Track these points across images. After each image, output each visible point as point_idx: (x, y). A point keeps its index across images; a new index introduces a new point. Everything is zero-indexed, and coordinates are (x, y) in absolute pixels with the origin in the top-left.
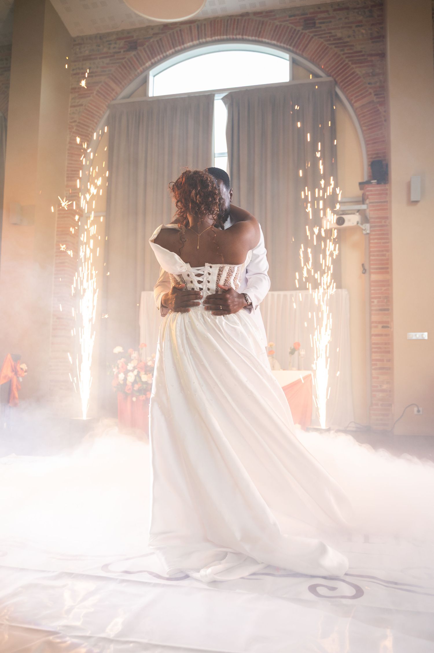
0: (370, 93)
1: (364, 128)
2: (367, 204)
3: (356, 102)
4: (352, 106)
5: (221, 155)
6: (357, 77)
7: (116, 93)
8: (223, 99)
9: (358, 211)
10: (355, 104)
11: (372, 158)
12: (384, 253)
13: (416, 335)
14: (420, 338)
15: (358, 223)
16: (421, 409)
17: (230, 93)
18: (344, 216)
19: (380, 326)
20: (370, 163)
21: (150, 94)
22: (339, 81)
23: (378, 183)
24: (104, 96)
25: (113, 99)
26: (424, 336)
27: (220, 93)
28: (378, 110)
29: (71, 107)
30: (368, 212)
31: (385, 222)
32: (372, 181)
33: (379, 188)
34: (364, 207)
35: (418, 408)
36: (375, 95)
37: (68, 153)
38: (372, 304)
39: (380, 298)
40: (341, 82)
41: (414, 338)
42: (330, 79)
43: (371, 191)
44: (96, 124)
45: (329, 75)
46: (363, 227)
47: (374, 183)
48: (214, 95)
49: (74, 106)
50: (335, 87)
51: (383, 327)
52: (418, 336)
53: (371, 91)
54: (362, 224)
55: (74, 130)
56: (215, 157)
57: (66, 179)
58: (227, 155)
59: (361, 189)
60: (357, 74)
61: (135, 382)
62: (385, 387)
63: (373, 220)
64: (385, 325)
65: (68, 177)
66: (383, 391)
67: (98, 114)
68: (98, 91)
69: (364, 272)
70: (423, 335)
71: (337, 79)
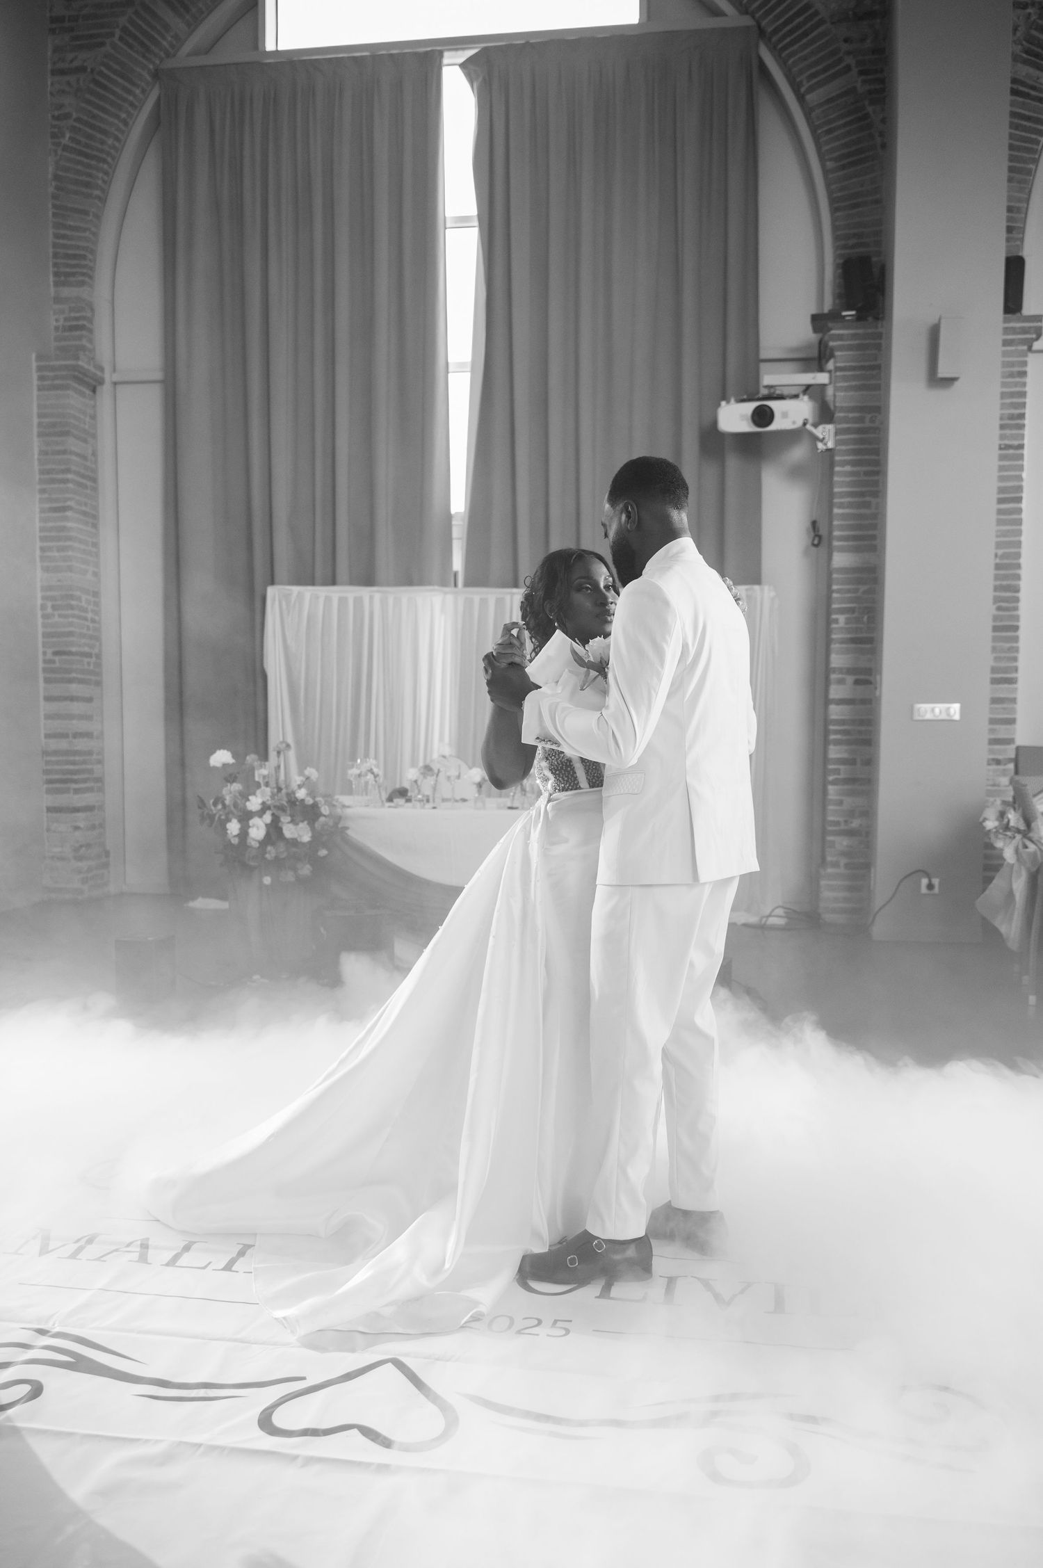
0: (848, 68)
1: (830, 165)
2: (830, 372)
3: (811, 89)
4: (801, 98)
5: (462, 221)
6: (816, 19)
7: (176, 37)
8: (463, 66)
9: (807, 389)
10: (808, 97)
11: (845, 247)
12: (868, 499)
13: (933, 710)
14: (944, 716)
15: (805, 424)
16: (936, 881)
17: (485, 51)
18: (772, 404)
19: (850, 679)
20: (841, 261)
21: (270, 46)
22: (770, 30)
23: (860, 318)
24: (142, 44)
25: (168, 55)
26: (952, 711)
27: (457, 50)
28: (866, 116)
29: (53, 73)
30: (830, 391)
31: (872, 421)
32: (844, 313)
33: (860, 331)
34: (822, 378)
35: (930, 881)
36: (861, 73)
37: (54, 206)
38: (834, 626)
39: (852, 610)
40: (776, 31)
41: (929, 716)
42: (747, 21)
43: (840, 337)
44: (126, 123)
45: (744, 11)
46: (819, 432)
47: (848, 318)
48: (441, 54)
49: (62, 72)
50: (757, 46)
51: (857, 682)
52: (937, 711)
53: (850, 60)
54: (815, 425)
55: (65, 140)
56: (446, 228)
57: (51, 278)
58: (476, 223)
59: (815, 330)
60: (816, 13)
61: (267, 840)
62: (855, 824)
63: (842, 415)
64: (862, 677)
65: (56, 274)
66: (851, 833)
67: (131, 98)
68: (124, 29)
69: (816, 542)
70: (948, 709)
71: (763, 23)
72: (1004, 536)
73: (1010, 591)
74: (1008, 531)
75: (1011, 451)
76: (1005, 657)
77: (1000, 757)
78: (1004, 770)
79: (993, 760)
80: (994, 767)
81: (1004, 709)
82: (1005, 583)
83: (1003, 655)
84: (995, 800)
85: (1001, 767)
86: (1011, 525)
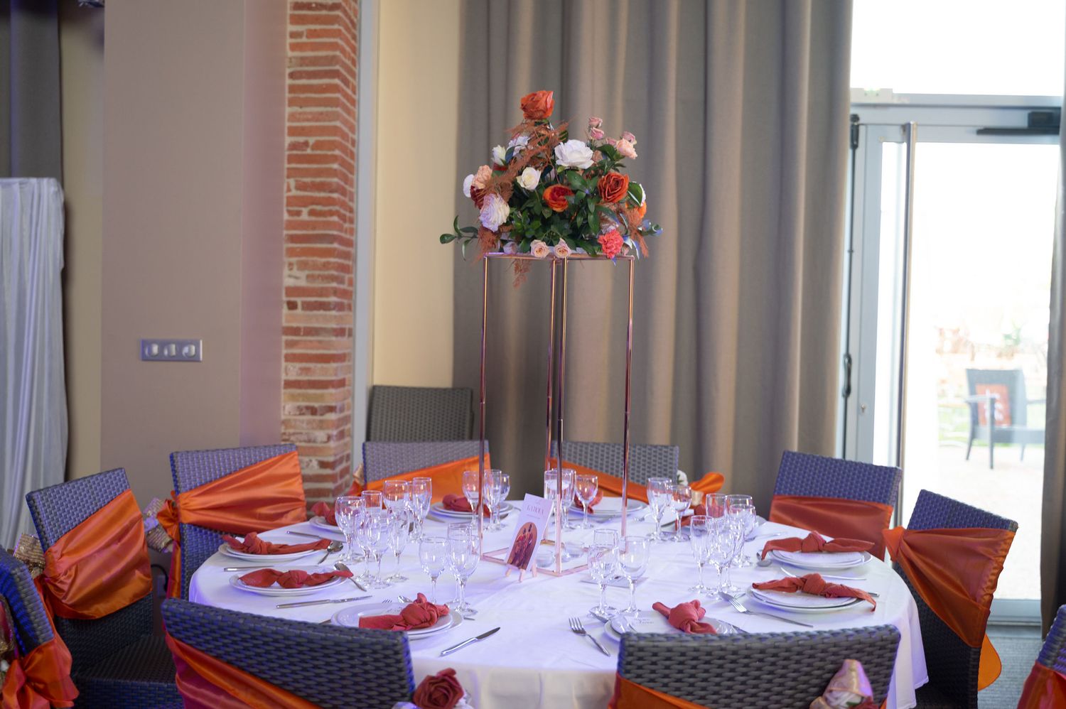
72: (317, 120)
73: (324, 191)
74: (321, 113)
75: (324, 12)
76: (319, 276)
77: (316, 405)
78: (321, 421)
79: (307, 408)
80: (308, 417)
81: (320, 342)
82: (318, 180)
83: (317, 273)
84: (311, 461)
85: (317, 418)
86: (326, 106)
